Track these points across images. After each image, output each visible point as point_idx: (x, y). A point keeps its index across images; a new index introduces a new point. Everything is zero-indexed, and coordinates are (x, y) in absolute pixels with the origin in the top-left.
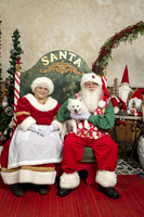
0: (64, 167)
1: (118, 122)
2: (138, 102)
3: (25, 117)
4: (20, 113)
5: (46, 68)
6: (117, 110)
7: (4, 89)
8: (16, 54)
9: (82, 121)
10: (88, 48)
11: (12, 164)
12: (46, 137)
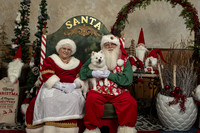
0: (86, 123)
1: (136, 80)
3: (50, 75)
5: (70, 31)
6: (134, 68)
8: (43, 20)
9: (103, 79)
10: (107, 14)
12: (69, 94)
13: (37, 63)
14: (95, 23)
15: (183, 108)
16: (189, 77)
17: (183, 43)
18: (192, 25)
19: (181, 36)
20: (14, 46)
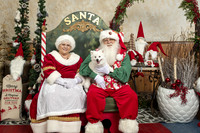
1: (136, 74)
2: (154, 54)
3: (51, 71)
4: (46, 68)
5: (69, 27)
6: (134, 62)
7: (32, 48)
8: (42, 17)
10: (105, 9)
11: (41, 115)
12: (71, 89)
13: (38, 60)
14: (93, 18)
15: (184, 100)
16: (190, 69)
17: (183, 35)
18: (193, 17)
19: (181, 28)
20: (15, 44)
